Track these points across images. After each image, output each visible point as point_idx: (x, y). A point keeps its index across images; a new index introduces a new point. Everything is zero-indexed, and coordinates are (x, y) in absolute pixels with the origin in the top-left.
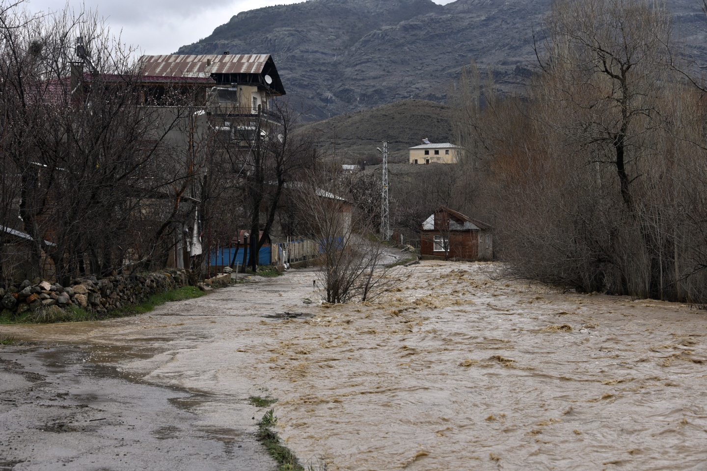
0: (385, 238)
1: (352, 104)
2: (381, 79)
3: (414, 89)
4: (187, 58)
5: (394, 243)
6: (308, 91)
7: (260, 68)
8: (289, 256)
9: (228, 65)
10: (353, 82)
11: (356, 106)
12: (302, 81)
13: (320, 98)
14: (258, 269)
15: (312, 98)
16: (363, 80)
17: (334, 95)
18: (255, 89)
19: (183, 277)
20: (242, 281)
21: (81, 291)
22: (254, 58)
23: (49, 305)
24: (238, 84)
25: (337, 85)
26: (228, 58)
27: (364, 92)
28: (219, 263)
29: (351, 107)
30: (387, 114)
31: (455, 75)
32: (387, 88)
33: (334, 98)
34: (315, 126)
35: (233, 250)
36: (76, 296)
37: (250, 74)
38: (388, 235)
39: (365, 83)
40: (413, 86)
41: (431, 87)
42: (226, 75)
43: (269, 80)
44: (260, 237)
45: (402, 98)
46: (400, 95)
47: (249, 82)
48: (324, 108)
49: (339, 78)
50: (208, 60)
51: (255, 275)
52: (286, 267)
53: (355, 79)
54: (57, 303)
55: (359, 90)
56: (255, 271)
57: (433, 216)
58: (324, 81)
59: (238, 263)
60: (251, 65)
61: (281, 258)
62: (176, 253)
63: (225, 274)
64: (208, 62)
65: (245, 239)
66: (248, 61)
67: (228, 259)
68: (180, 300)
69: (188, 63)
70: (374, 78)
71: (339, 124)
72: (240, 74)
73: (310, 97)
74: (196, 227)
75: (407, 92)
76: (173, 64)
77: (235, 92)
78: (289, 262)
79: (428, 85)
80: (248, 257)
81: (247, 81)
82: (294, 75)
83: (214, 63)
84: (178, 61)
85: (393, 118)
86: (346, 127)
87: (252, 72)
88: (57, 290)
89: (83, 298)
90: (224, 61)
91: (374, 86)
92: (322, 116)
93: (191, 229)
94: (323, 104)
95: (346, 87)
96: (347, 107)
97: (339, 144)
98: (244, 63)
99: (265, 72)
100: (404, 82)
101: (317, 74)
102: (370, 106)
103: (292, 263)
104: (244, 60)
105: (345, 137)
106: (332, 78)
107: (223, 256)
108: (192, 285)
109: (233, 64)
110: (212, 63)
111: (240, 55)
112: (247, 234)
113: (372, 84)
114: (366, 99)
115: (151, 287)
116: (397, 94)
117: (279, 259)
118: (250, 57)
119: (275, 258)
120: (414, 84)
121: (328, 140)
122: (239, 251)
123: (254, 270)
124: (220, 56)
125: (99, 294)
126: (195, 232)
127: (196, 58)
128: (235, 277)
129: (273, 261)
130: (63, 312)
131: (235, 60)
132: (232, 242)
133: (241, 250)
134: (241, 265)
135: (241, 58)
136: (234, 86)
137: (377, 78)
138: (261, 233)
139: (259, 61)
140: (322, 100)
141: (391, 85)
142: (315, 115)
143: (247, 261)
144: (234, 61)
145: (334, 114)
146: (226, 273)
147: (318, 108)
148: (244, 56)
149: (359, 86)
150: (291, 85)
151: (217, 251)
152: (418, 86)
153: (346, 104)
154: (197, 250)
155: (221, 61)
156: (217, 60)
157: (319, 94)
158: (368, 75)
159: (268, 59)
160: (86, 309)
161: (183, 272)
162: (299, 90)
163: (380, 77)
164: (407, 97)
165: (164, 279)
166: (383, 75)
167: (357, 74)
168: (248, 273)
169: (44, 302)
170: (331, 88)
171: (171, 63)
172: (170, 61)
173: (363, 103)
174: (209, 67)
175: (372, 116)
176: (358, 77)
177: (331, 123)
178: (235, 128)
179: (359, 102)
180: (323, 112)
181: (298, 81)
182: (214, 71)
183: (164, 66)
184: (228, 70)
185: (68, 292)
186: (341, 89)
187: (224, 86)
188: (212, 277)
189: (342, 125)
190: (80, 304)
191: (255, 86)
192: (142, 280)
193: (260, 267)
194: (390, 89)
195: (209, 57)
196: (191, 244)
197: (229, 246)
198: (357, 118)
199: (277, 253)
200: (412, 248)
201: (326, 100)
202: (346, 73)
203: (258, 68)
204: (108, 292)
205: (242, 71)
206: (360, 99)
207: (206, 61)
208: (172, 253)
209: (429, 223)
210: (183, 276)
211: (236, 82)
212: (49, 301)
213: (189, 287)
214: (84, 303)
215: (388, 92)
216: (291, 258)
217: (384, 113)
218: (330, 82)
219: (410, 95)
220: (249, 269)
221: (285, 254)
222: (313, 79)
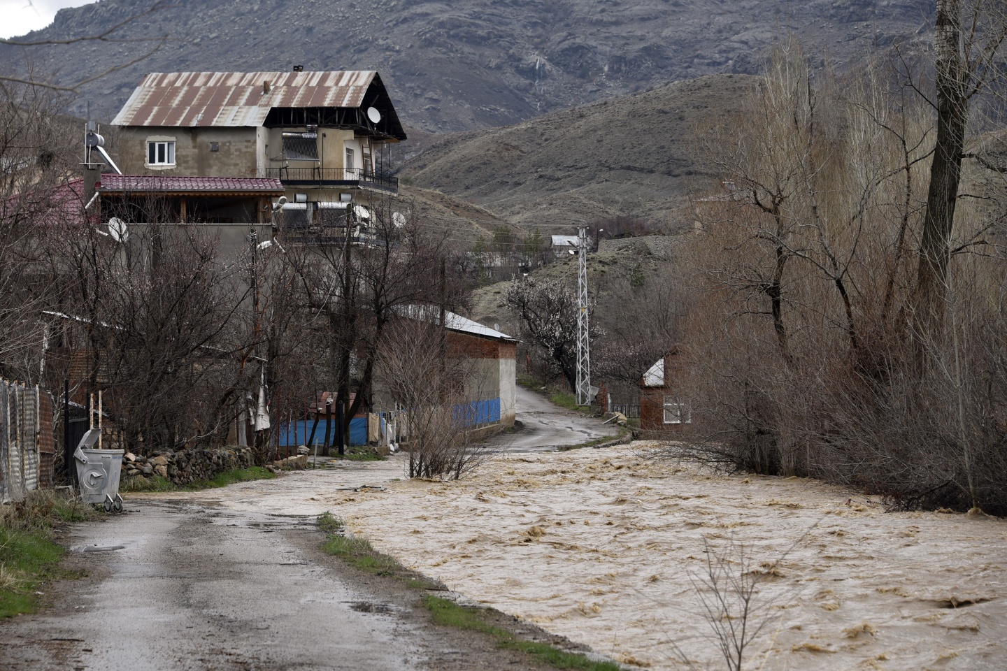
0: (584, 401)
1: (591, 81)
2: (659, 21)
3: (736, 45)
4: (228, 78)
5: (598, 410)
6: (487, 52)
7: (358, 97)
8: (398, 432)
9: (301, 91)
10: (594, 30)
11: (602, 85)
12: (473, 29)
13: (517, 67)
14: (348, 451)
15: (499, 67)
16: (617, 23)
17: (549, 60)
18: (350, 134)
19: (248, 456)
20: (323, 466)
21: (161, 461)
22: (348, 78)
23: (136, 474)
24: (319, 126)
25: (556, 38)
26: (300, 77)
27: (619, 53)
28: (291, 443)
29: (590, 87)
30: (667, 108)
31: (832, 12)
32: (675, 43)
33: (548, 67)
34: (501, 137)
35: (310, 424)
36: (157, 467)
37: (341, 109)
38: (589, 396)
39: (623, 31)
40: (735, 38)
41: (776, 38)
42: (298, 111)
43: (374, 116)
44: (351, 402)
45: (708, 65)
46: (703, 58)
47: (339, 122)
48: (526, 90)
49: (561, 20)
50: (265, 83)
51: (342, 459)
52: (392, 448)
53: (599, 23)
54: (142, 473)
55: (608, 49)
56: (343, 454)
57: (660, 363)
58: (525, 27)
59: (318, 441)
60: (341, 93)
61: (384, 435)
62: (237, 427)
63: (299, 456)
64: (266, 88)
65: (328, 407)
66: (337, 84)
67: (304, 437)
68: (248, 480)
69: (230, 88)
70: (643, 19)
71: (557, 134)
72: (322, 109)
73: (493, 64)
74: (262, 394)
75: (720, 52)
76: (202, 89)
77: (313, 141)
78: (398, 441)
79: (769, 35)
80: (332, 434)
81: (334, 122)
82: (455, 14)
83: (276, 88)
84: (211, 83)
85: (681, 119)
86: (573, 139)
87: (344, 105)
88: (141, 461)
89: (164, 469)
90: (293, 85)
91: (642, 39)
92: (522, 110)
93: (256, 397)
94: (524, 82)
95: (578, 41)
96: (580, 87)
97: (558, 179)
98: (329, 88)
99: (366, 104)
100: (713, 28)
101: (509, 10)
102: (632, 86)
103: (403, 443)
104: (330, 83)
105: (570, 163)
106: (545, 21)
107: (298, 432)
108: (260, 466)
109: (310, 90)
110: (272, 88)
111: (322, 73)
112: (330, 400)
113: (639, 33)
114: (623, 68)
115: (218, 465)
116: (697, 56)
117: (381, 436)
118: (341, 76)
119: (374, 435)
120: (737, 33)
121: (533, 170)
122: (319, 425)
123: (341, 452)
124: (286, 75)
125: (175, 467)
126: (261, 400)
127: (242, 78)
128: (312, 461)
129: (371, 439)
130: (148, 481)
131: (314, 83)
132: (310, 410)
133: (322, 424)
134: (322, 445)
135: (324, 79)
136: (311, 131)
137: (649, 19)
138: (353, 396)
139: (356, 84)
140: (521, 72)
141: (683, 36)
142: (506, 106)
143: (332, 439)
144: (311, 85)
145: (550, 105)
146: (300, 454)
147: (511, 91)
148: (329, 75)
149: (607, 38)
150: (449, 37)
151: (288, 424)
152: (745, 36)
153: (578, 81)
154: (263, 423)
155: (288, 83)
156: (281, 83)
157: (515, 59)
158: (628, 13)
159: (374, 79)
160: (166, 479)
161: (248, 450)
162: (467, 49)
163: (656, 18)
164: (720, 64)
165: (230, 456)
166: (665, 12)
167: (603, 11)
168: (332, 455)
169: (130, 472)
170: (541, 43)
171: (198, 88)
172: (197, 84)
173: (616, 79)
174: (266, 96)
175: (633, 114)
176: (606, 17)
177: (540, 131)
178: (315, 204)
179: (607, 75)
180: (522, 100)
181: (465, 29)
182: (276, 104)
183: (186, 94)
184: (301, 102)
185: (151, 463)
186: (566, 45)
187: (295, 130)
188: (282, 459)
189: (564, 135)
190: (161, 475)
191: (350, 129)
192: (209, 456)
193: (351, 448)
194: (680, 44)
195: (266, 77)
196: (256, 414)
197: (304, 416)
198: (598, 118)
199: (377, 427)
200: (622, 417)
201: (532, 73)
202: (576, 8)
203: (354, 98)
204: (184, 464)
205: (326, 104)
206: (611, 69)
207: (262, 84)
208: (234, 426)
209: (655, 375)
210: (248, 454)
211: (317, 123)
212: (135, 471)
213: (256, 468)
214: (165, 474)
215: (675, 51)
216: (401, 435)
217: (660, 107)
218: (540, 30)
219: (728, 59)
220: (334, 450)
221: (390, 430)
222: (501, 23)
